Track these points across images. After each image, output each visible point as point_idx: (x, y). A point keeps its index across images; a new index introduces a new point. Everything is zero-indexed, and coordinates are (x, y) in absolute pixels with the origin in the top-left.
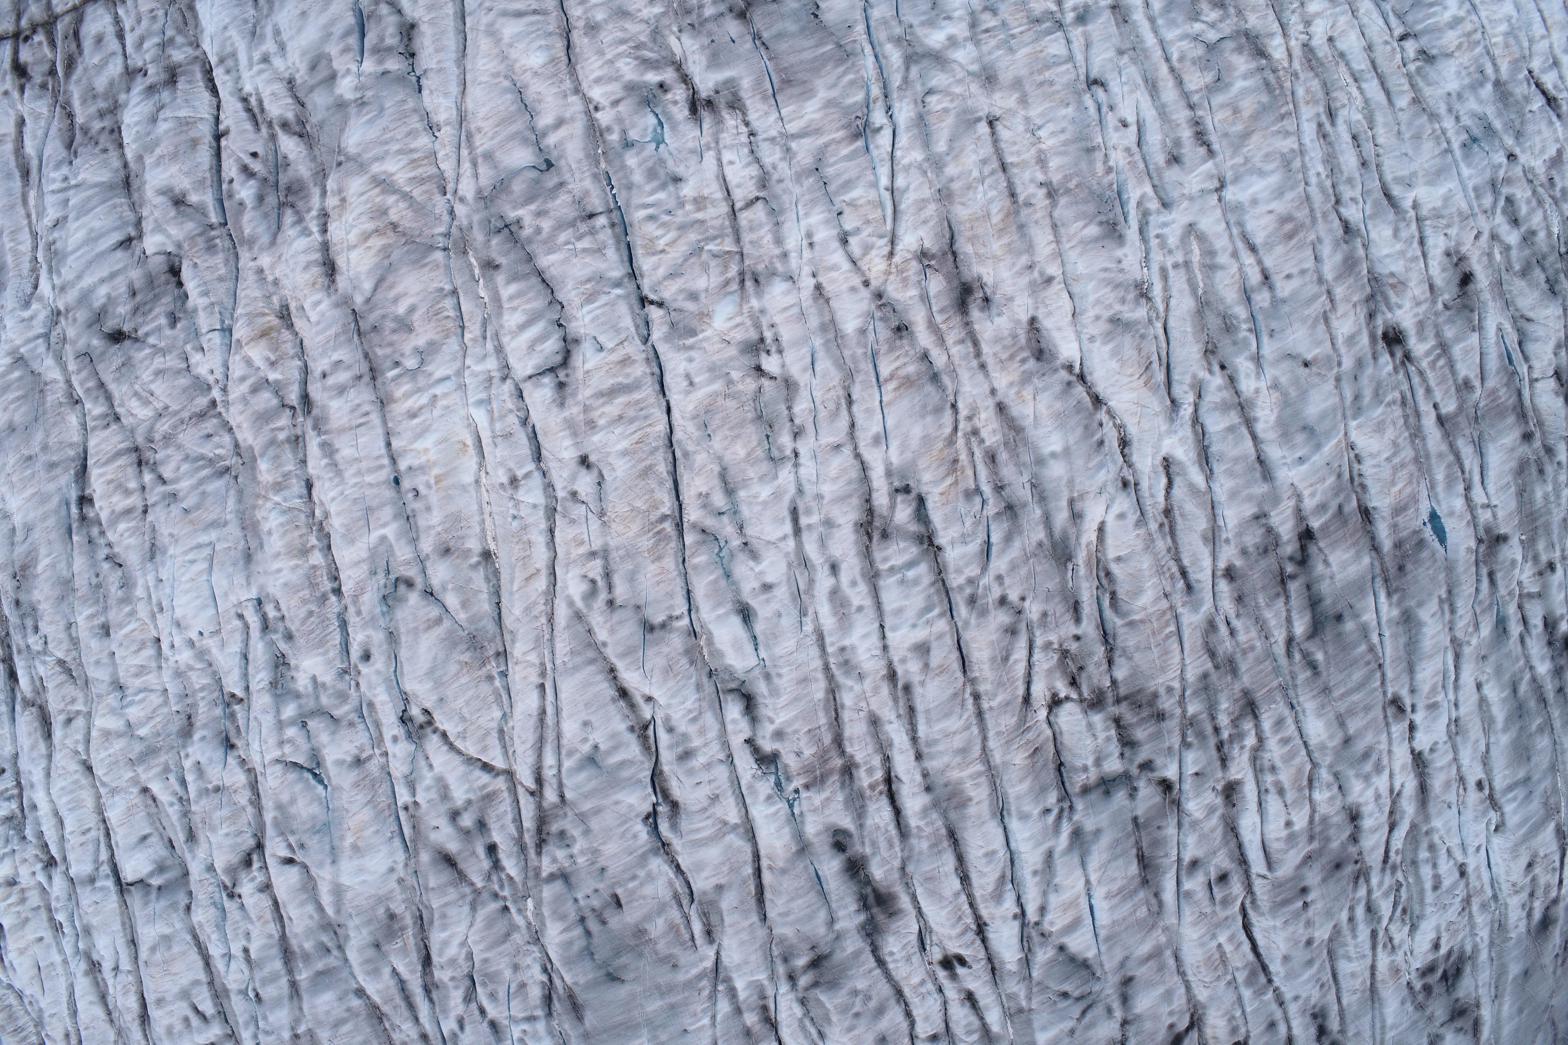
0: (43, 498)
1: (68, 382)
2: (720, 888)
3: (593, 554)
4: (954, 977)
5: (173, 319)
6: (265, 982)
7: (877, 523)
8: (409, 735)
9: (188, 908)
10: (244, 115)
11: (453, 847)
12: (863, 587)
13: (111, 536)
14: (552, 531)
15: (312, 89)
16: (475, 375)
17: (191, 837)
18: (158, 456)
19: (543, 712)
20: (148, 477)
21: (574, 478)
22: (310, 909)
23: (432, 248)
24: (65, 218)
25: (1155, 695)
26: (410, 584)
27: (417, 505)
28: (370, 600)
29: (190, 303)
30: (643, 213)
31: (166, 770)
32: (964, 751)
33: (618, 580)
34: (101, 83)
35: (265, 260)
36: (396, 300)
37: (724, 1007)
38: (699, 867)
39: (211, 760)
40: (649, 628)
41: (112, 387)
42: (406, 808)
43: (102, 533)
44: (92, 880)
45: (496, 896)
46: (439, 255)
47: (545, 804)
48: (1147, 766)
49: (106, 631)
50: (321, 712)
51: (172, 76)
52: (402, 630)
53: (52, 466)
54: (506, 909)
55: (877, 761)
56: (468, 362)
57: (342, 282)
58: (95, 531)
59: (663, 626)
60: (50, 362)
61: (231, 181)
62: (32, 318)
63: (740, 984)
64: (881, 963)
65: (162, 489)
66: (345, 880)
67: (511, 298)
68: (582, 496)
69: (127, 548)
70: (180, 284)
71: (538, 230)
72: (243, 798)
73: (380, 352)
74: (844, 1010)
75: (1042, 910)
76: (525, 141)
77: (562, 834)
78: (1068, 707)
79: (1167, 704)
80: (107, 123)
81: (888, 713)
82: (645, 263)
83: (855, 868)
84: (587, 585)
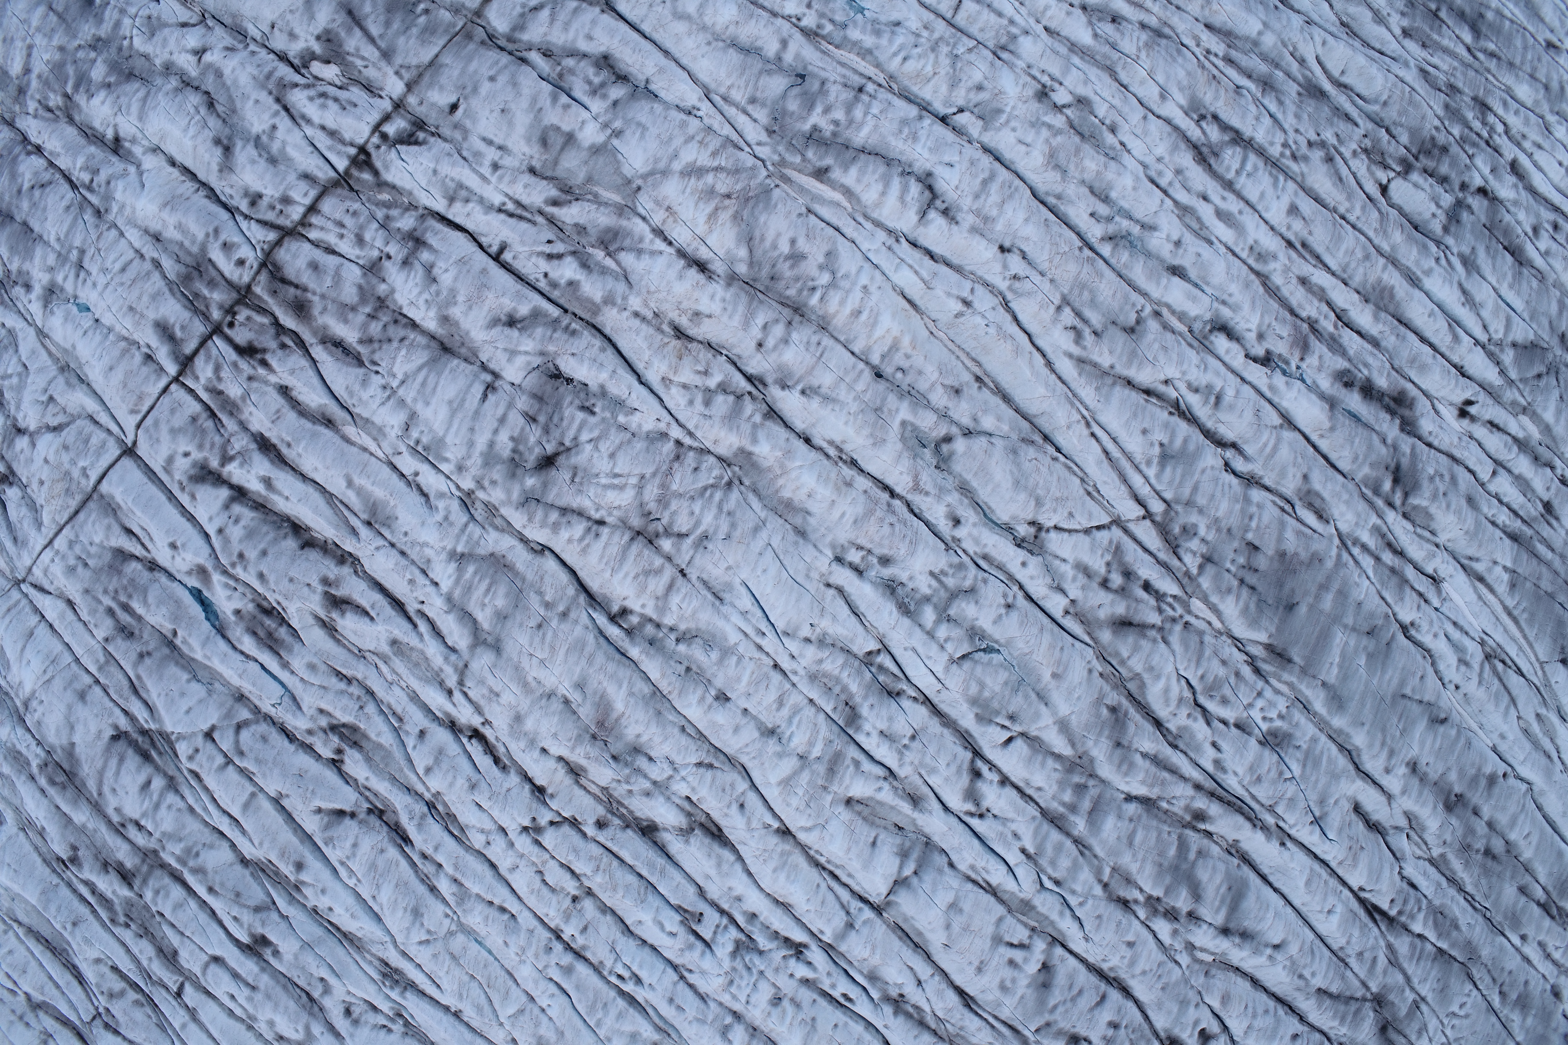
0: (579, 646)
1: (524, 540)
2: (1305, 477)
3: (1059, 308)
4: (1473, 419)
5: (589, 410)
6: (1053, 863)
7: (1205, 150)
8: (1031, 552)
9: (951, 865)
10: (512, 221)
11: (1121, 609)
12: (1231, 196)
13: (668, 620)
14: (1016, 319)
15: (556, 162)
16: (877, 251)
17: (915, 800)
18: (665, 521)
19: (1106, 452)
20: (666, 544)
21: (1005, 267)
22: (1050, 763)
23: (767, 191)
24: (413, 415)
25: (1432, 138)
26: (948, 439)
27: (908, 379)
28: (928, 478)
29: (593, 386)
30: (899, 59)
31: (857, 764)
32: (1367, 257)
33: (1088, 313)
34: (349, 294)
35: (635, 303)
36: (775, 247)
37: (1367, 562)
38: (1283, 474)
39: (890, 719)
40: (1130, 330)
41: (576, 502)
42: (1067, 612)
43: (658, 626)
44: (850, 926)
45: (1174, 620)
46: (777, 193)
47: (1158, 518)
48: (1463, 186)
49: (723, 698)
50: (954, 595)
51: (416, 241)
52: (968, 477)
53: (564, 615)
54: (1186, 624)
55: (1325, 308)
56: (864, 246)
57: (718, 267)
58: (649, 629)
59: (1138, 322)
60: (493, 536)
61: (546, 275)
62: (446, 518)
63: (1366, 537)
64: (1429, 445)
65: (689, 541)
66: (1064, 709)
67: (858, 181)
68: (1022, 274)
69: (694, 613)
70: (569, 381)
71: (836, 123)
72: (934, 725)
73: (792, 292)
74: (1434, 497)
75: (1485, 328)
76: (769, 72)
77: (1184, 529)
78: (1393, 185)
79: (1442, 138)
80: (385, 318)
81: (1307, 269)
82: (926, 93)
83: (1368, 391)
84: (1071, 335)
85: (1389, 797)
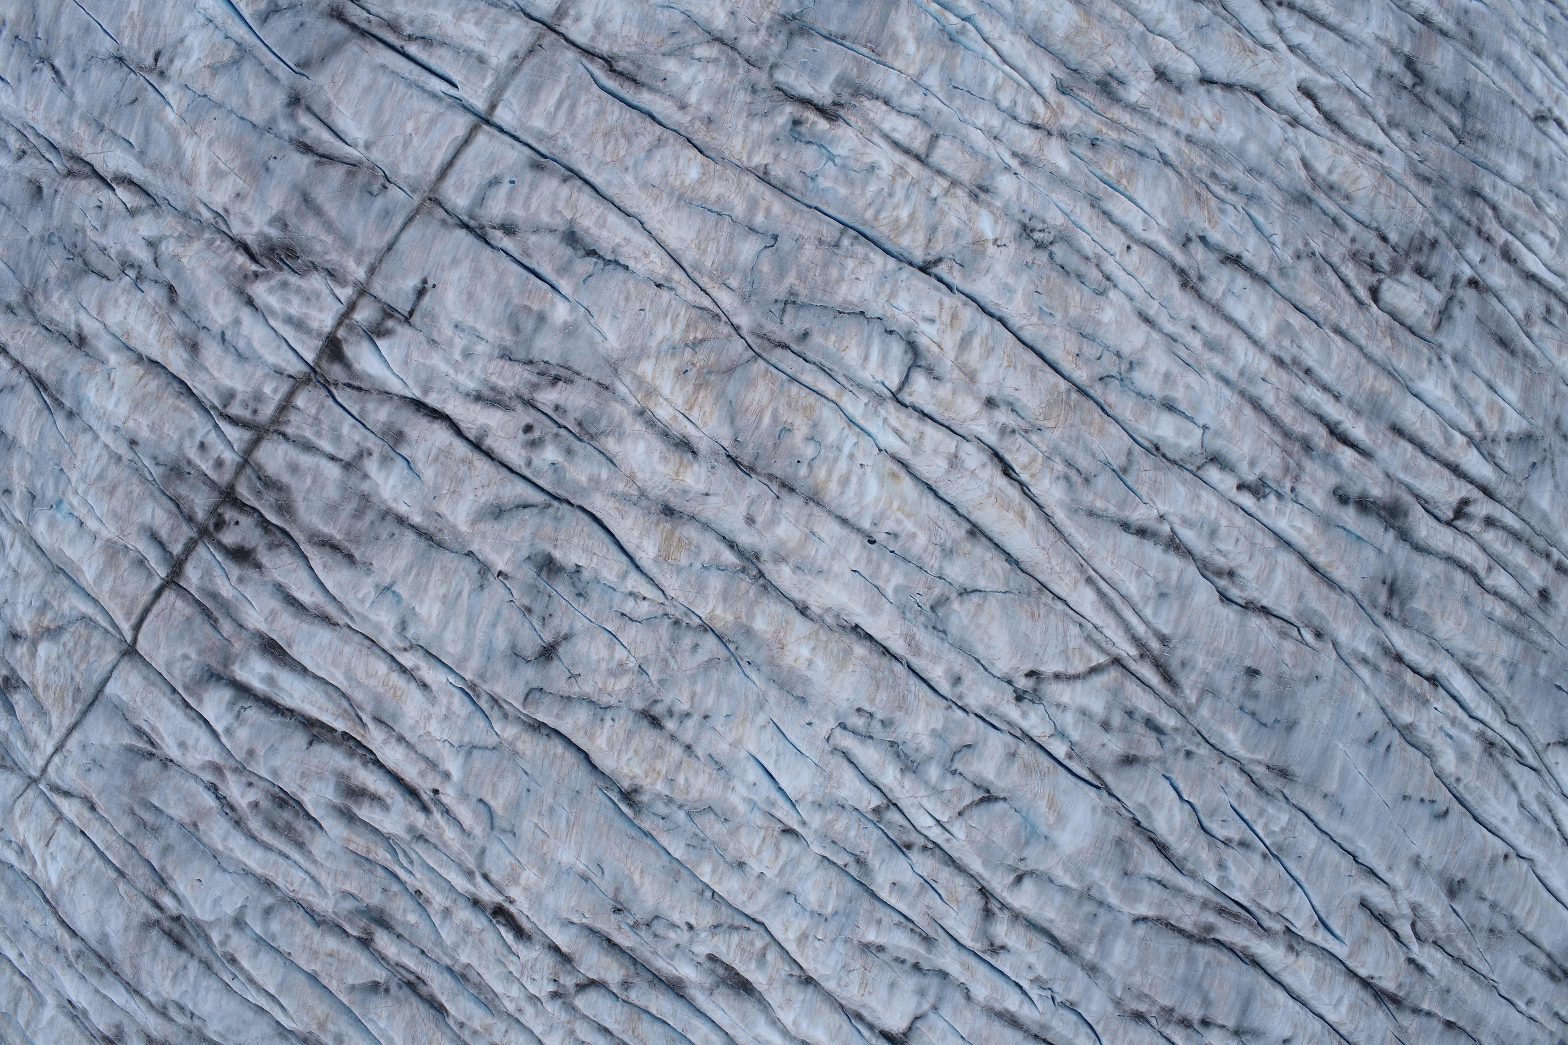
2: (1300, 597)
3: (1049, 458)
4: (1469, 517)
5: (583, 597)
6: (1067, 987)
7: (1191, 275)
8: (1032, 704)
9: (969, 997)
10: (489, 409)
11: (1123, 748)
12: (1219, 322)
13: (679, 796)
14: (1006, 472)
15: (529, 344)
16: (862, 413)
17: (930, 942)
18: (668, 701)
19: (1103, 596)
20: (670, 725)
21: (992, 421)
22: (1059, 898)
24: (408, 612)
25: (1422, 234)
26: (944, 601)
27: (902, 543)
28: (926, 639)
29: (586, 571)
32: (1357, 369)
33: (1079, 461)
34: (331, 494)
36: (757, 420)
37: (1365, 673)
38: (1280, 596)
40: (1122, 472)
41: (578, 689)
42: (1070, 757)
43: (668, 801)
45: (1175, 751)
47: (1155, 655)
48: (1455, 280)
49: (739, 866)
50: (958, 750)
51: (394, 435)
52: (967, 636)
54: (1189, 754)
55: (1316, 424)
56: (849, 409)
57: (702, 445)
58: (660, 806)
59: (1128, 463)
60: (497, 728)
61: (528, 463)
62: (449, 710)
63: (1364, 649)
64: (1423, 550)
65: (692, 720)
66: (1069, 850)
67: (838, 344)
68: (1011, 425)
69: (701, 791)
70: (562, 567)
71: (812, 285)
72: (947, 873)
73: (778, 466)
74: (1431, 600)
75: (1479, 425)
76: (741, 235)
77: (1183, 664)
78: (1384, 287)
79: (1432, 232)
80: (371, 516)
81: (1297, 386)
82: (902, 243)
83: (1364, 505)
84: (1062, 483)
85: (1393, 891)
